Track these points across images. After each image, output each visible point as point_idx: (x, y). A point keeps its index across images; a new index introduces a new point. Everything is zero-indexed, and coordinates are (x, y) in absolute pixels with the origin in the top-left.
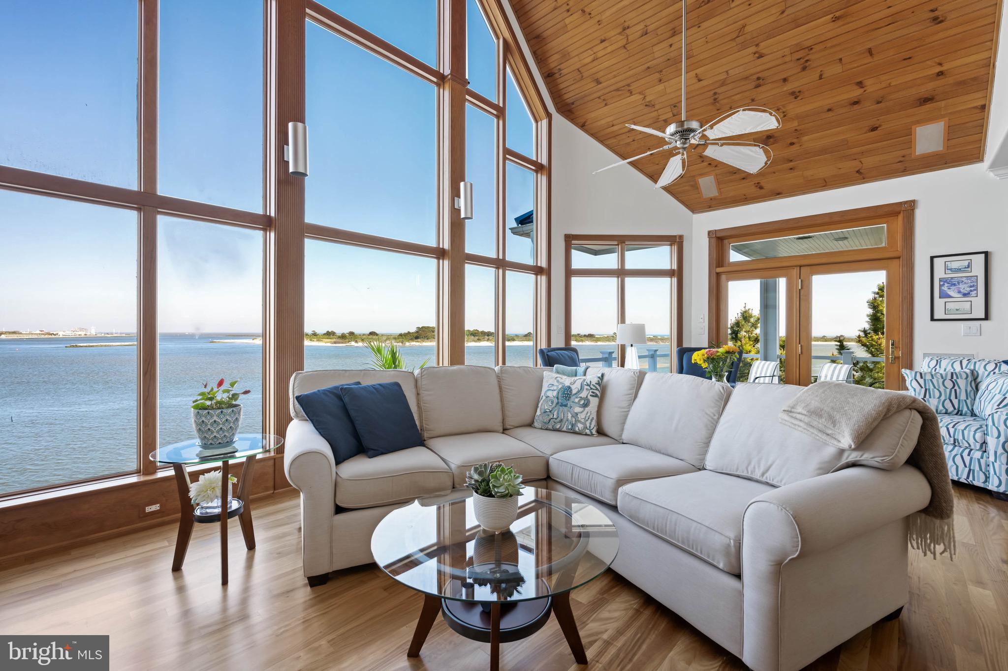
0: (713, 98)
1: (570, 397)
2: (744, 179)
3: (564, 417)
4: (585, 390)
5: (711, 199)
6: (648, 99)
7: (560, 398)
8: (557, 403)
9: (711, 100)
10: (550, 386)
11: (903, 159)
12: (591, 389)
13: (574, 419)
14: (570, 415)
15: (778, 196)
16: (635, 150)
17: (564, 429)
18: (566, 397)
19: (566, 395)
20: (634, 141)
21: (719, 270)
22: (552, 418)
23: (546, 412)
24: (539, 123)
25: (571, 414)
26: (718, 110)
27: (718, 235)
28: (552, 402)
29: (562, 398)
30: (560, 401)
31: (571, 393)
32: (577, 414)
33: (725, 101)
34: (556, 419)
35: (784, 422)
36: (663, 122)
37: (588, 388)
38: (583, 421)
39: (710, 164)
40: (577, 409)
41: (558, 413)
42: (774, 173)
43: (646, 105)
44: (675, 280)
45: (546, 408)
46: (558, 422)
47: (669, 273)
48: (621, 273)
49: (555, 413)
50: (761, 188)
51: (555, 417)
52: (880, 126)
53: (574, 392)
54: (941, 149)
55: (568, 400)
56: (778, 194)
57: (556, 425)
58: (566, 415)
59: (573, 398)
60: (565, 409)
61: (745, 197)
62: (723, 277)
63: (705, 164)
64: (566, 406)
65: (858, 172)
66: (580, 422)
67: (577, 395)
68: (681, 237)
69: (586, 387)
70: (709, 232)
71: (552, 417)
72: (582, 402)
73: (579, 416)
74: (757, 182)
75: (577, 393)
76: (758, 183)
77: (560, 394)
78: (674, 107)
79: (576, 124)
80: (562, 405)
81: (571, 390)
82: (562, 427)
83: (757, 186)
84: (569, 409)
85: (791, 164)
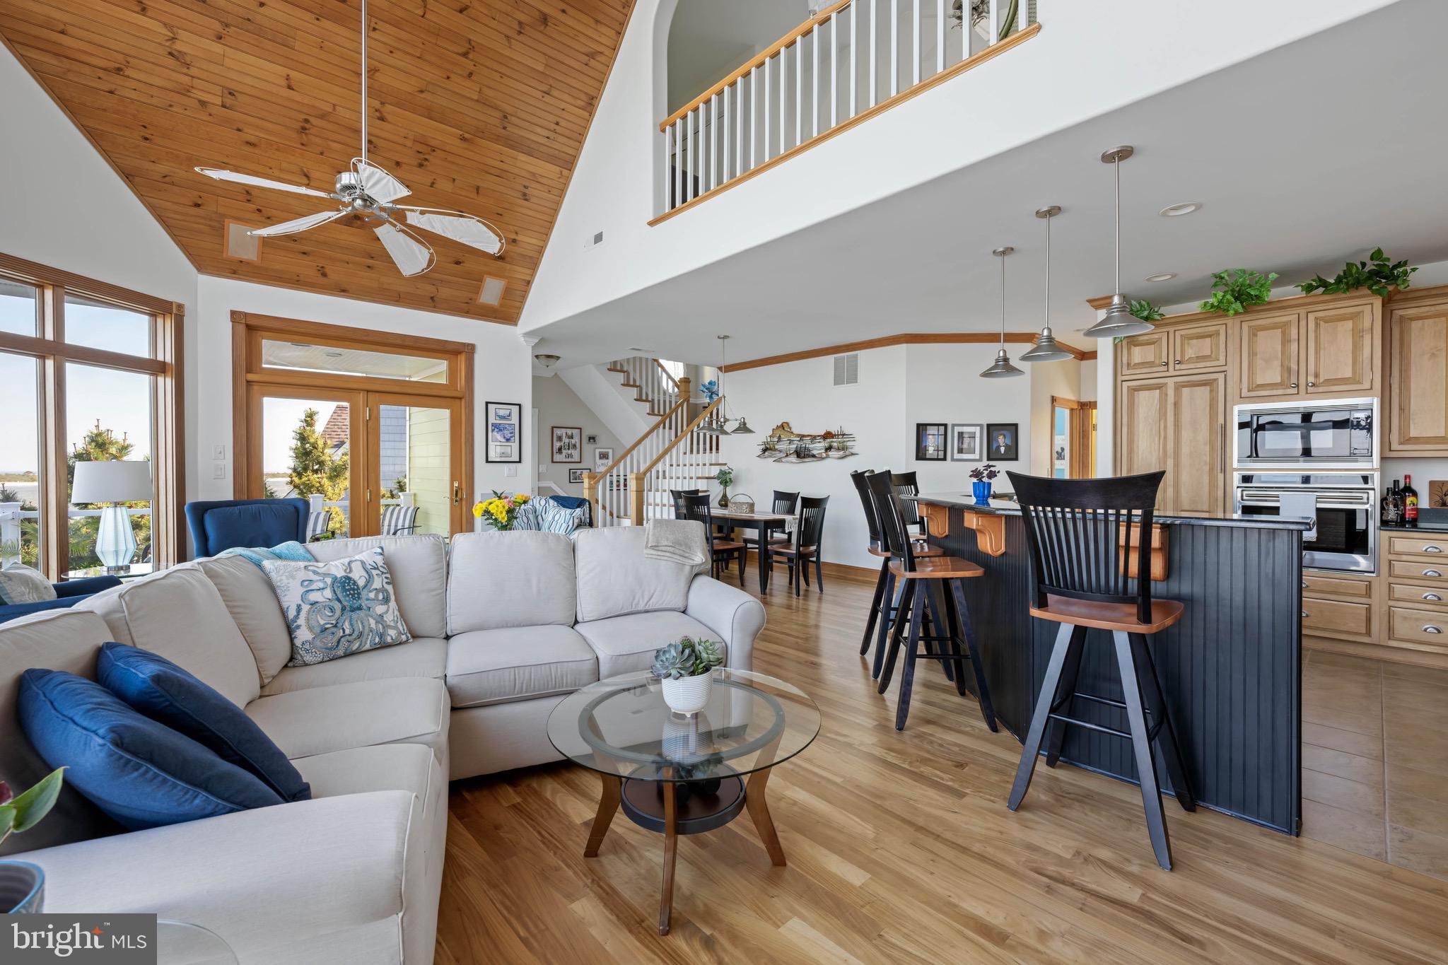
0: (302, 124)
1: (359, 594)
2: (304, 253)
3: (363, 627)
4: (375, 577)
5: (241, 262)
6: (179, 46)
7: (342, 599)
8: (343, 609)
9: (298, 125)
10: (306, 583)
11: (470, 301)
12: (383, 573)
13: (381, 626)
14: (372, 622)
15: (342, 293)
16: (105, 110)
17: (368, 646)
18: (353, 595)
19: (352, 592)
20: (111, 92)
21: (251, 377)
22: (342, 637)
23: (326, 629)
25: (374, 619)
26: (303, 144)
27: (252, 322)
28: (332, 610)
29: (347, 599)
30: (346, 603)
31: (357, 586)
32: (381, 616)
33: (317, 140)
34: (350, 635)
35: (650, 556)
36: (196, 101)
37: (378, 572)
38: (392, 624)
39: (259, 210)
40: (380, 609)
41: (351, 625)
42: (348, 263)
43: (171, 54)
45: (322, 622)
46: (355, 639)
49: (347, 625)
50: (324, 275)
51: (347, 632)
52: (463, 262)
53: (361, 583)
54: (496, 304)
55: (359, 598)
56: (344, 291)
57: (352, 645)
58: (366, 624)
59: (364, 593)
60: (361, 613)
61: (297, 278)
62: (256, 388)
63: (253, 207)
64: (360, 608)
65: (432, 298)
66: (389, 627)
67: (368, 586)
68: (180, 306)
69: (374, 572)
70: (234, 314)
71: (341, 634)
72: (381, 597)
73: (385, 619)
74: (321, 265)
75: (367, 585)
76: (322, 267)
77: (338, 593)
78: (230, 93)
80: (353, 610)
81: (355, 583)
82: (363, 644)
83: (319, 270)
84: (368, 612)
85: (370, 262)
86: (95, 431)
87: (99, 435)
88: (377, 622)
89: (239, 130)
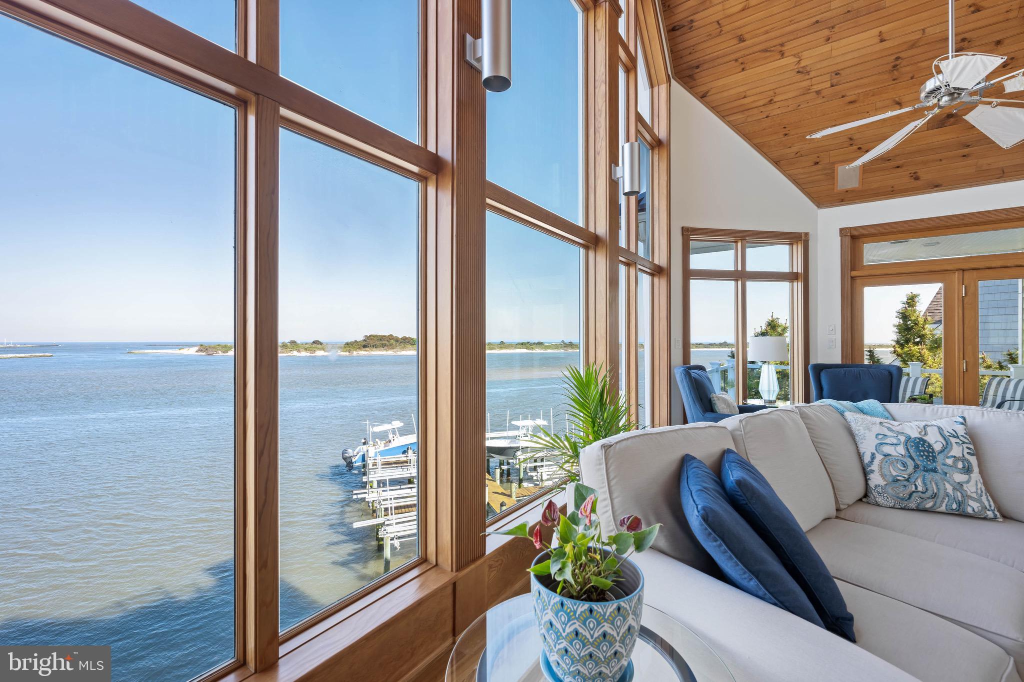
0: (893, 64)
1: (934, 457)
2: (898, 167)
3: (938, 489)
4: (954, 445)
5: (847, 191)
6: (803, 64)
7: (915, 458)
8: (916, 467)
9: (889, 67)
10: (880, 437)
12: (964, 442)
13: (959, 494)
14: (949, 489)
15: (935, 189)
16: (764, 129)
17: (943, 508)
18: (927, 457)
19: (926, 453)
20: (767, 117)
21: (854, 273)
22: (914, 492)
23: (898, 480)
24: (656, 89)
25: (951, 485)
26: (894, 80)
27: (854, 233)
28: (904, 465)
29: (921, 459)
30: (919, 463)
31: (933, 449)
32: (961, 484)
33: (908, 69)
34: (922, 493)
36: (814, 93)
37: (958, 441)
38: (974, 496)
39: (859, 148)
40: (959, 477)
41: (924, 483)
42: (941, 160)
43: (798, 72)
44: (799, 286)
45: (894, 473)
46: (928, 498)
47: (791, 277)
48: (741, 276)
49: (919, 482)
50: (917, 178)
51: (920, 489)
53: (937, 447)
55: (934, 461)
56: (937, 186)
57: (925, 502)
58: (941, 487)
59: (940, 458)
60: (937, 476)
61: (892, 189)
62: (858, 281)
63: (855, 147)
64: (935, 470)
66: (970, 497)
67: (945, 452)
68: (807, 234)
69: (953, 440)
70: (841, 230)
71: (914, 489)
72: (960, 465)
73: (965, 489)
74: (913, 172)
75: (944, 450)
76: (915, 173)
77: (911, 451)
78: (836, 74)
79: (695, 94)
80: (927, 470)
81: (930, 446)
82: (938, 505)
83: (912, 176)
84: (943, 476)
85: (963, 151)
86: (771, 319)
87: (773, 321)
88: (954, 489)
89: (843, 97)
